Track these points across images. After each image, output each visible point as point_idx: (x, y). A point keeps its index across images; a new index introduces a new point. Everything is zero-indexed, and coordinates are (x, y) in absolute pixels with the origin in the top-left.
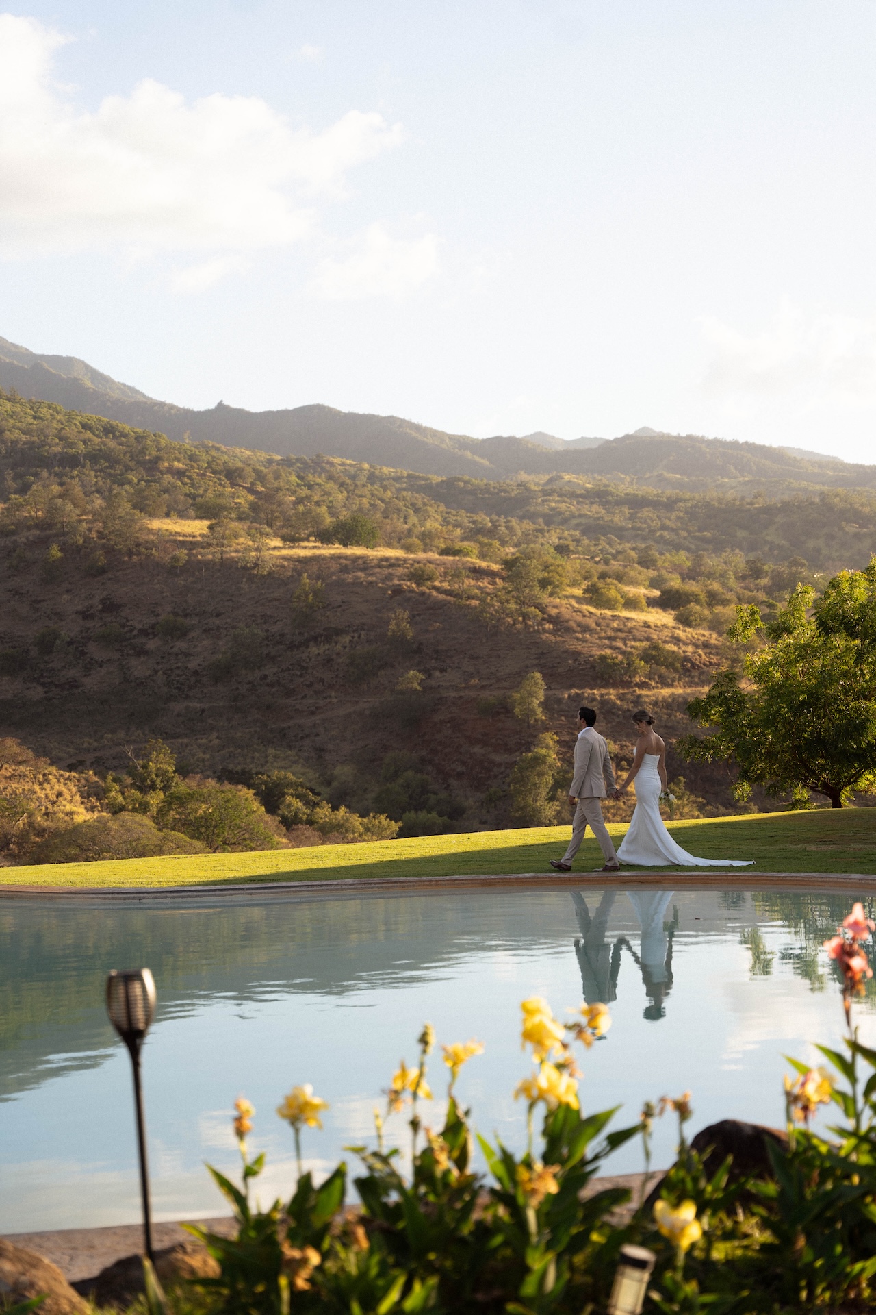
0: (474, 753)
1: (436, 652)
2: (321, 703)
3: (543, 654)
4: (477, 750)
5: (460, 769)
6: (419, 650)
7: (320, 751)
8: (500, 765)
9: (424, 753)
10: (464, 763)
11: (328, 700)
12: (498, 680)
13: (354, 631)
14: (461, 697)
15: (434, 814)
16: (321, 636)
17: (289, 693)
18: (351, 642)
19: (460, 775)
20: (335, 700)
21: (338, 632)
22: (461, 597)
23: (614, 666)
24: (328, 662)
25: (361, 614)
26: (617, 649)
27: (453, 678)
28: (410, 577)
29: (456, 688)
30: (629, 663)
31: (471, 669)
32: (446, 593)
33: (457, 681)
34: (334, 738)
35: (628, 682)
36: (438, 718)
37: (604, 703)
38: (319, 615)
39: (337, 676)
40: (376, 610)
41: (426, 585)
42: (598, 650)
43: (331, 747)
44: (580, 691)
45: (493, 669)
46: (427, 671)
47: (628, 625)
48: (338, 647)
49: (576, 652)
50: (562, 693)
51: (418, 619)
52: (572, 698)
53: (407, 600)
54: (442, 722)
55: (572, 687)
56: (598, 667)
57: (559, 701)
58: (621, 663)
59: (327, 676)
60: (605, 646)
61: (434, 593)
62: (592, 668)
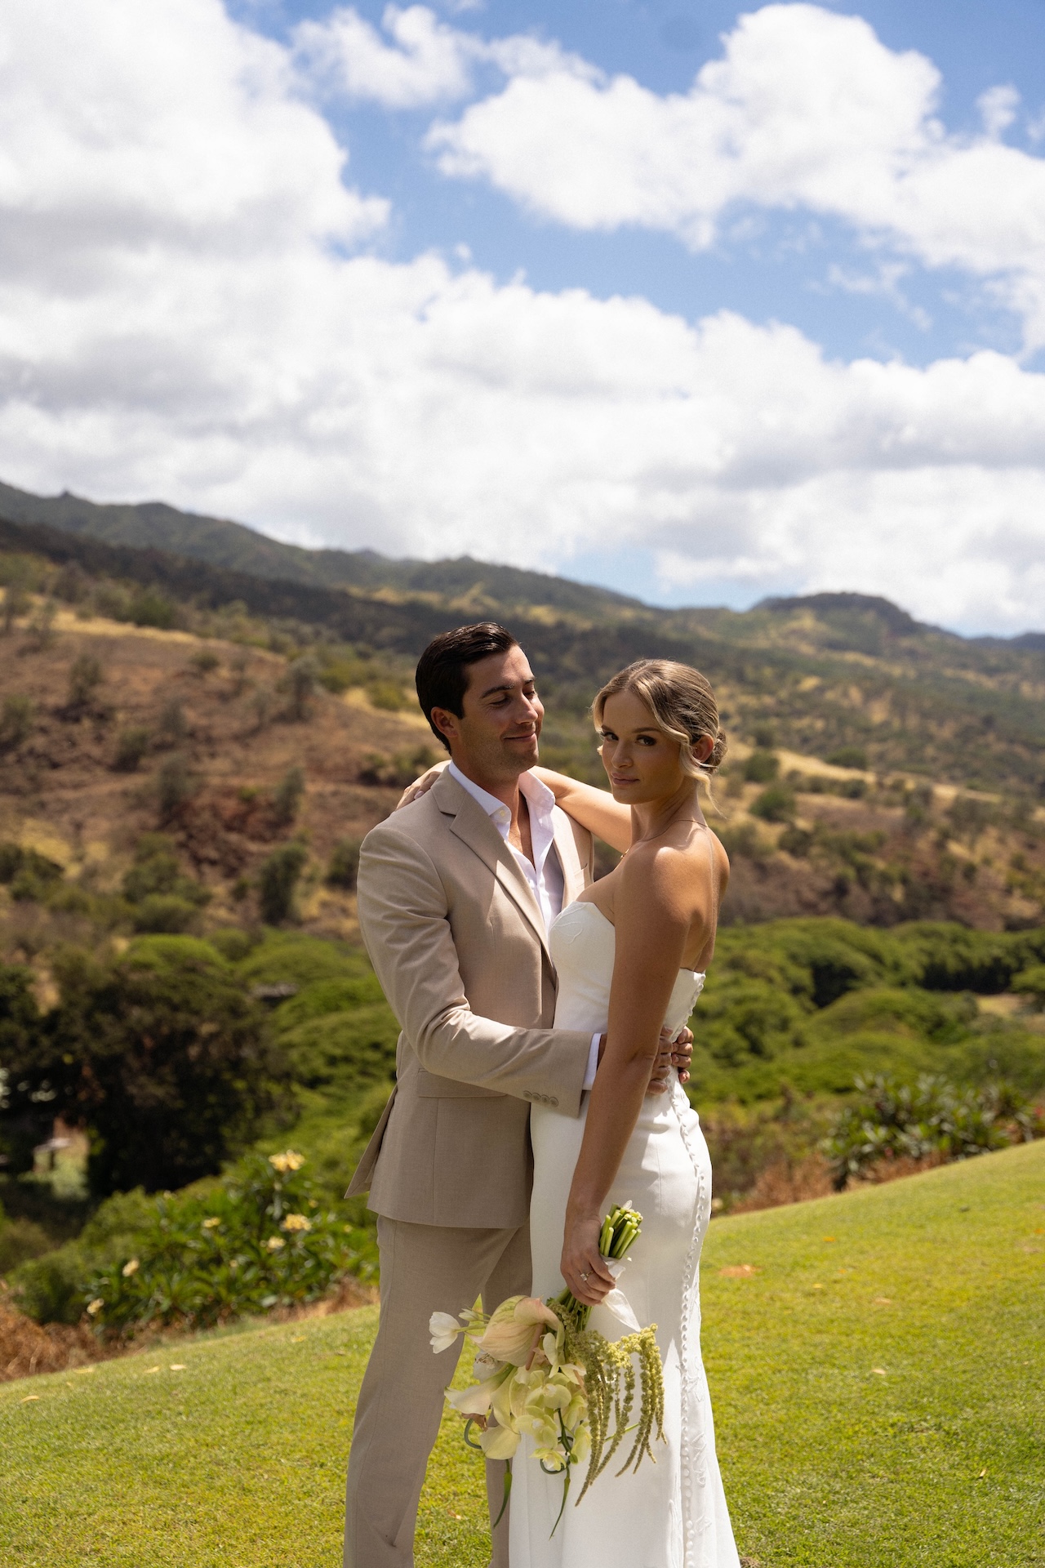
0: (230, 841)
1: (208, 737)
2: (86, 778)
3: (313, 748)
4: (233, 837)
5: (214, 855)
6: (192, 734)
7: (78, 826)
8: (254, 855)
9: (181, 836)
10: (219, 850)
11: (93, 776)
12: (264, 771)
13: (129, 710)
14: (225, 785)
15: (180, 900)
16: (93, 711)
17: (55, 766)
18: (125, 720)
19: (213, 863)
20: (100, 777)
21: (112, 709)
22: (240, 686)
23: (381, 765)
24: (99, 739)
25: (137, 693)
26: (386, 749)
27: (221, 764)
28: (193, 662)
29: (224, 775)
30: (397, 762)
31: (239, 756)
32: (226, 680)
33: (225, 768)
34: (94, 814)
35: (393, 783)
36: (198, 802)
37: (366, 802)
38: (97, 691)
39: (105, 754)
40: (154, 691)
41: (209, 671)
42: (368, 749)
43: (89, 822)
44: (343, 788)
45: (262, 759)
46: (196, 755)
47: (401, 727)
48: (112, 725)
49: (347, 749)
50: (325, 788)
51: (195, 703)
52: (334, 794)
53: (187, 684)
54: (203, 807)
55: (336, 783)
56: (365, 766)
57: (321, 796)
58: (388, 763)
59: (96, 752)
60: (376, 745)
61: (215, 679)
62: (358, 765)
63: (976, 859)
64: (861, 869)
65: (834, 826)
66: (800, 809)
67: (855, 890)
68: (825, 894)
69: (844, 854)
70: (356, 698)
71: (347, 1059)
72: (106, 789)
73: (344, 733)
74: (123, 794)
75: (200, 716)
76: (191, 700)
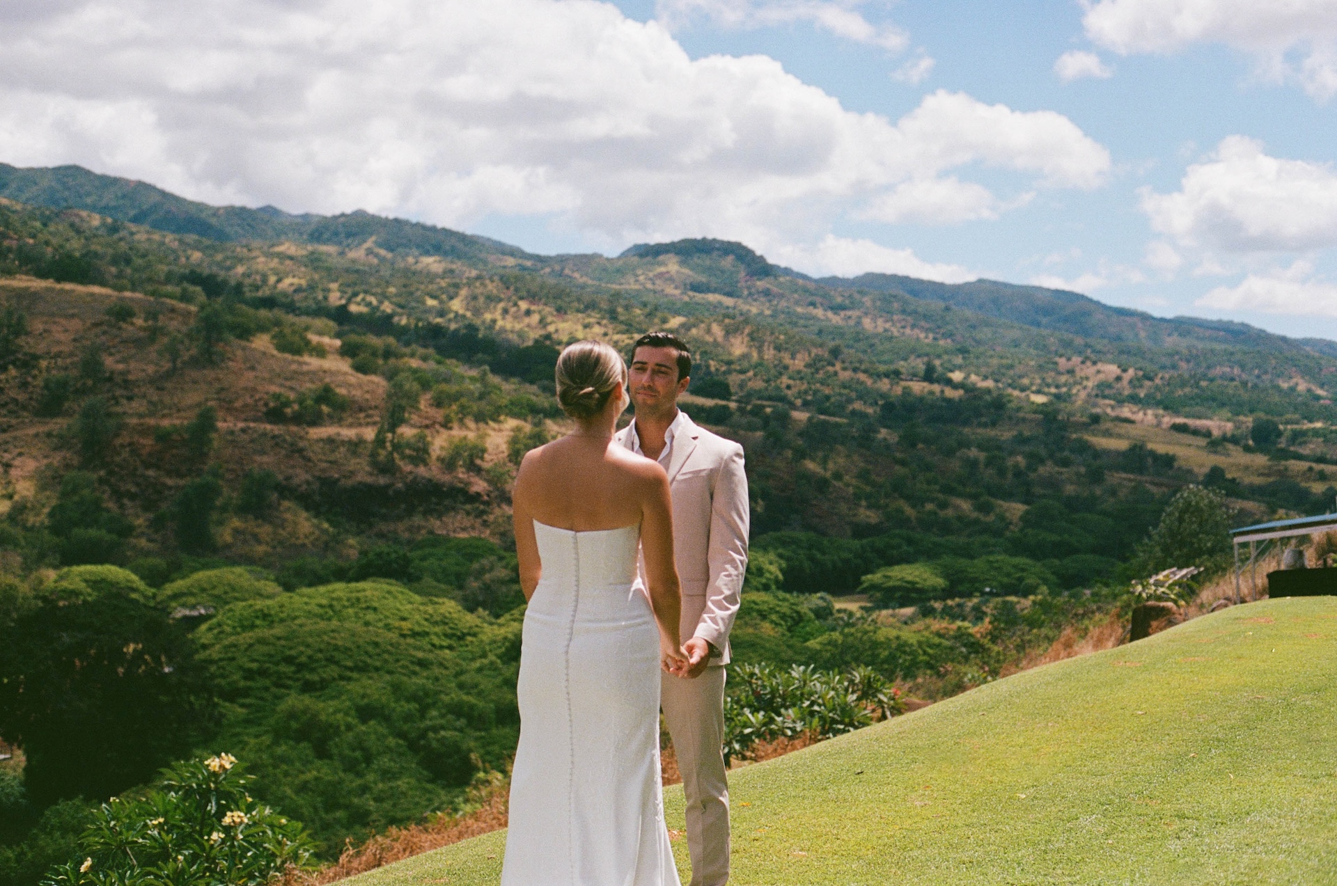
0: (149, 477)
1: (126, 381)
2: (14, 421)
3: (222, 389)
4: (151, 473)
5: (133, 490)
6: (110, 379)
7: (7, 466)
8: (170, 488)
9: (102, 473)
10: (138, 485)
11: (20, 420)
12: (179, 411)
13: (51, 358)
14: (142, 424)
15: (104, 532)
16: (19, 359)
18: (48, 367)
19: (133, 497)
20: (27, 420)
21: (36, 357)
22: (154, 333)
23: (287, 404)
24: (24, 385)
25: (59, 342)
26: (292, 389)
27: (137, 406)
28: (109, 312)
29: (141, 416)
30: (301, 402)
31: (155, 398)
32: (141, 329)
33: (142, 409)
34: (20, 454)
35: (298, 419)
36: (118, 441)
37: (274, 437)
38: (21, 341)
39: (31, 399)
40: (75, 340)
41: (124, 320)
42: (274, 389)
43: (16, 462)
44: (252, 425)
45: (176, 400)
46: (114, 398)
47: (305, 368)
48: (35, 372)
49: (254, 390)
50: (235, 425)
51: (113, 350)
52: (243, 430)
53: (104, 333)
54: (122, 446)
55: (245, 420)
56: (272, 404)
57: (232, 433)
58: (294, 402)
59: (22, 397)
60: (281, 386)
61: (130, 328)
62: (266, 404)
63: (828, 475)
70: (262, 342)
71: (263, 673)
72: (32, 431)
73: (251, 374)
74: (49, 435)
75: (118, 362)
76: (109, 348)
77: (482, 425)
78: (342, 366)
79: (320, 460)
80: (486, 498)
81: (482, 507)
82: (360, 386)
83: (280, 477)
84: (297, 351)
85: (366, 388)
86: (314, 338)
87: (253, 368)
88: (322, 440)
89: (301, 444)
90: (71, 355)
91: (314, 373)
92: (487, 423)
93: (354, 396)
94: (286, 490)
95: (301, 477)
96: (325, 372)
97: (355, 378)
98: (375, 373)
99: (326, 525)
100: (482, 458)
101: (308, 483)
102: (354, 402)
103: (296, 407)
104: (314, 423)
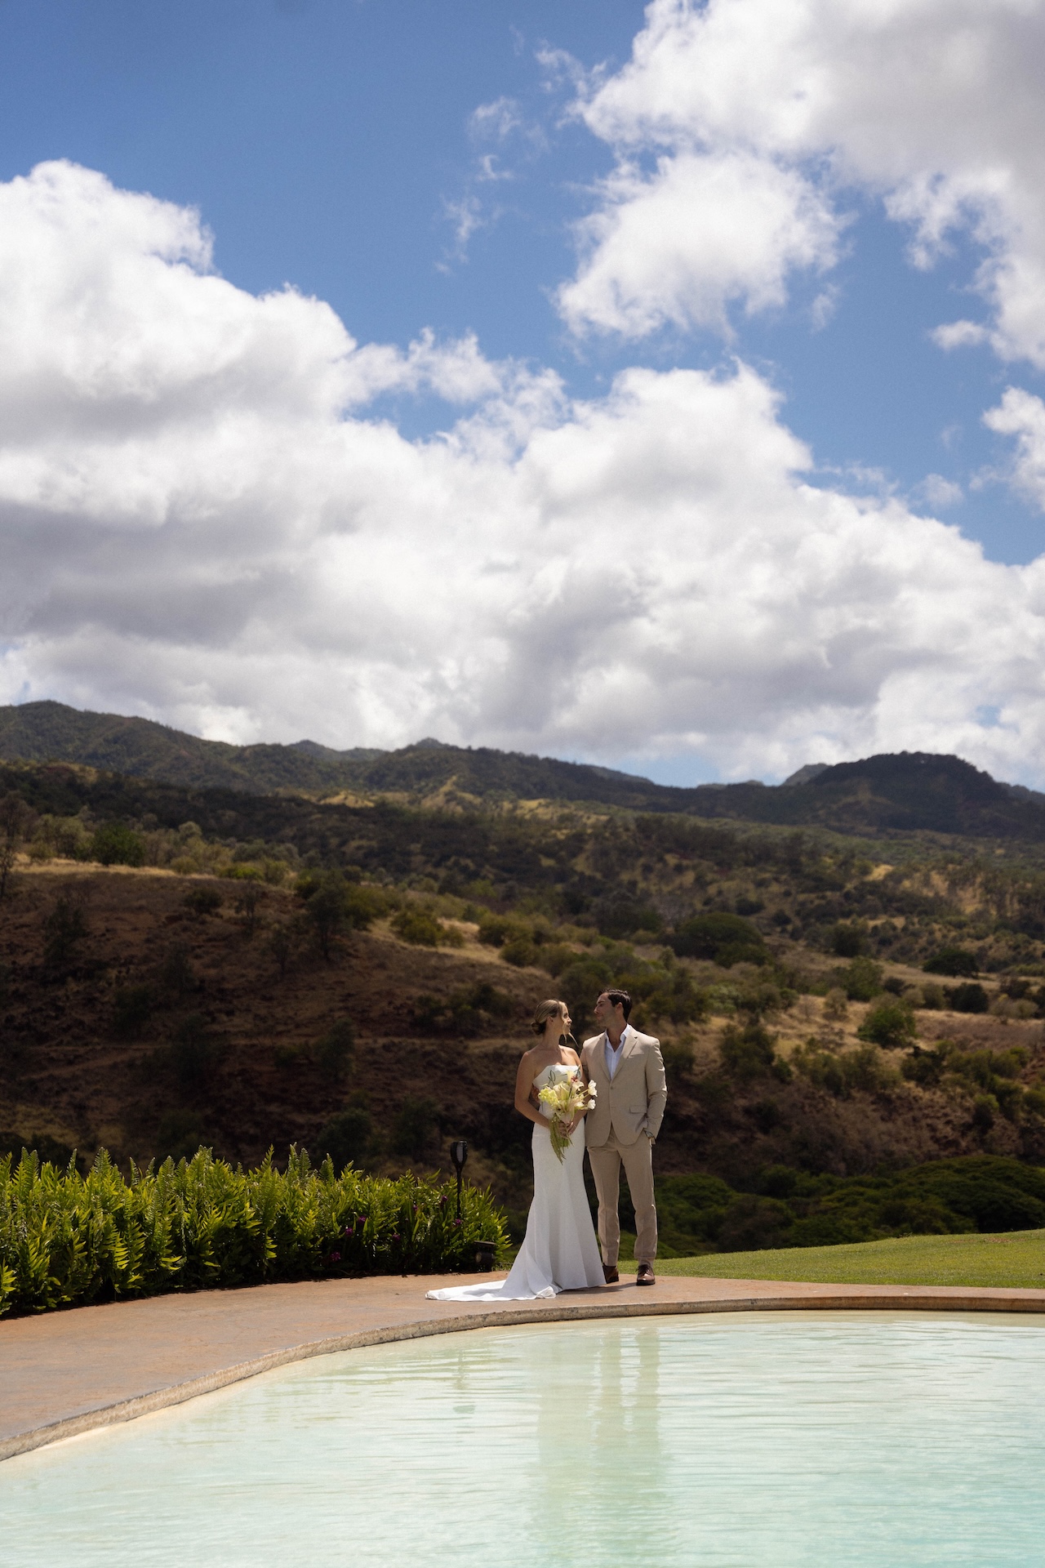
0: (271, 1113)
1: (221, 991)
2: (82, 1050)
3: (349, 995)
4: (274, 1108)
6: (201, 989)
7: (81, 1108)
8: (301, 1127)
9: (209, 1111)
11: (90, 1047)
12: (298, 1026)
13: (121, 965)
14: (253, 1046)
16: (79, 969)
17: (42, 1038)
18: (117, 977)
20: (99, 1048)
21: (102, 966)
22: (250, 927)
23: (439, 1010)
24: (90, 1002)
25: (129, 945)
26: (438, 990)
27: (242, 1022)
28: (188, 902)
29: (247, 1034)
30: (454, 1007)
31: (263, 1012)
32: (230, 920)
33: (248, 1026)
34: (97, 1093)
35: (451, 1030)
36: (226, 1069)
37: (426, 1054)
38: (78, 945)
39: (101, 1019)
40: (148, 941)
41: (209, 912)
42: (417, 992)
43: (93, 1103)
44: (396, 1040)
45: (291, 1013)
46: (210, 1014)
47: (448, 963)
48: (102, 984)
49: (390, 994)
50: (375, 1042)
51: (198, 951)
52: (386, 1048)
53: (185, 929)
54: (231, 1075)
55: (386, 1035)
56: (418, 1012)
57: (372, 1051)
58: (446, 1007)
59: (88, 1018)
60: (423, 987)
61: (217, 921)
62: (411, 1012)
64: (1003, 1094)
65: (963, 1045)
66: (919, 1028)
67: (999, 1120)
68: (966, 1128)
69: (981, 1078)
70: (382, 931)
72: (107, 1061)
73: (380, 975)
74: (131, 1065)
75: (208, 966)
76: (193, 948)
77: (681, 1027)
78: (490, 956)
79: (487, 1083)
80: (700, 1123)
81: (696, 1135)
82: (521, 982)
83: (440, 1107)
84: (431, 942)
85: (530, 986)
86: (446, 924)
87: (382, 966)
88: (486, 1055)
89: (461, 1063)
90: (146, 960)
91: (459, 968)
92: (687, 1024)
93: (517, 996)
94: (447, 1124)
95: (465, 1105)
96: (473, 966)
97: (512, 972)
98: (534, 963)
99: (502, 1168)
100: (690, 1070)
101: (474, 1112)
102: (520, 1004)
103: (449, 1014)
104: (472, 1035)
